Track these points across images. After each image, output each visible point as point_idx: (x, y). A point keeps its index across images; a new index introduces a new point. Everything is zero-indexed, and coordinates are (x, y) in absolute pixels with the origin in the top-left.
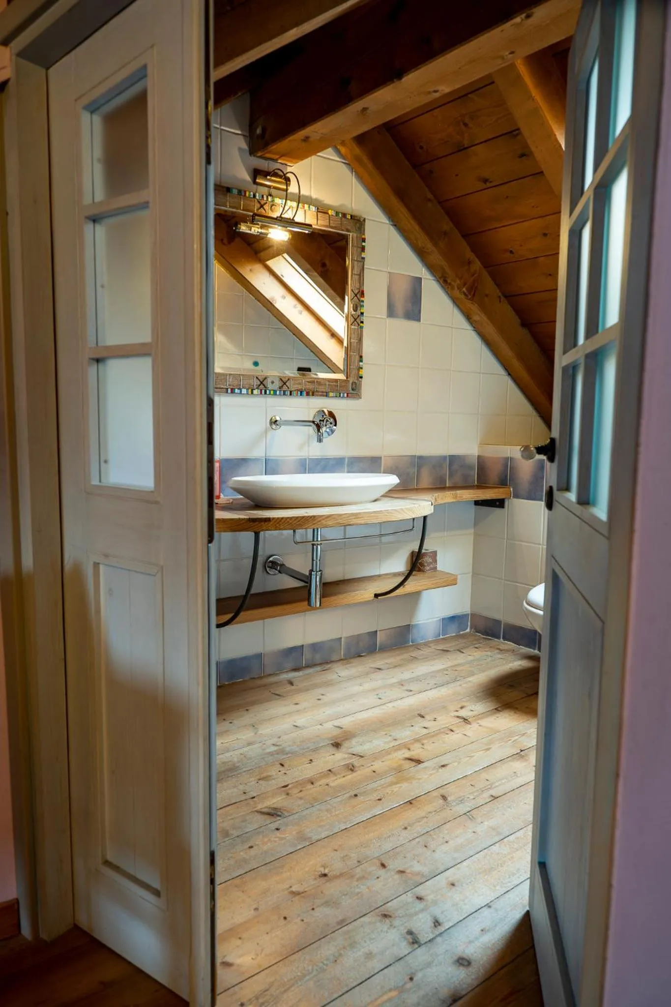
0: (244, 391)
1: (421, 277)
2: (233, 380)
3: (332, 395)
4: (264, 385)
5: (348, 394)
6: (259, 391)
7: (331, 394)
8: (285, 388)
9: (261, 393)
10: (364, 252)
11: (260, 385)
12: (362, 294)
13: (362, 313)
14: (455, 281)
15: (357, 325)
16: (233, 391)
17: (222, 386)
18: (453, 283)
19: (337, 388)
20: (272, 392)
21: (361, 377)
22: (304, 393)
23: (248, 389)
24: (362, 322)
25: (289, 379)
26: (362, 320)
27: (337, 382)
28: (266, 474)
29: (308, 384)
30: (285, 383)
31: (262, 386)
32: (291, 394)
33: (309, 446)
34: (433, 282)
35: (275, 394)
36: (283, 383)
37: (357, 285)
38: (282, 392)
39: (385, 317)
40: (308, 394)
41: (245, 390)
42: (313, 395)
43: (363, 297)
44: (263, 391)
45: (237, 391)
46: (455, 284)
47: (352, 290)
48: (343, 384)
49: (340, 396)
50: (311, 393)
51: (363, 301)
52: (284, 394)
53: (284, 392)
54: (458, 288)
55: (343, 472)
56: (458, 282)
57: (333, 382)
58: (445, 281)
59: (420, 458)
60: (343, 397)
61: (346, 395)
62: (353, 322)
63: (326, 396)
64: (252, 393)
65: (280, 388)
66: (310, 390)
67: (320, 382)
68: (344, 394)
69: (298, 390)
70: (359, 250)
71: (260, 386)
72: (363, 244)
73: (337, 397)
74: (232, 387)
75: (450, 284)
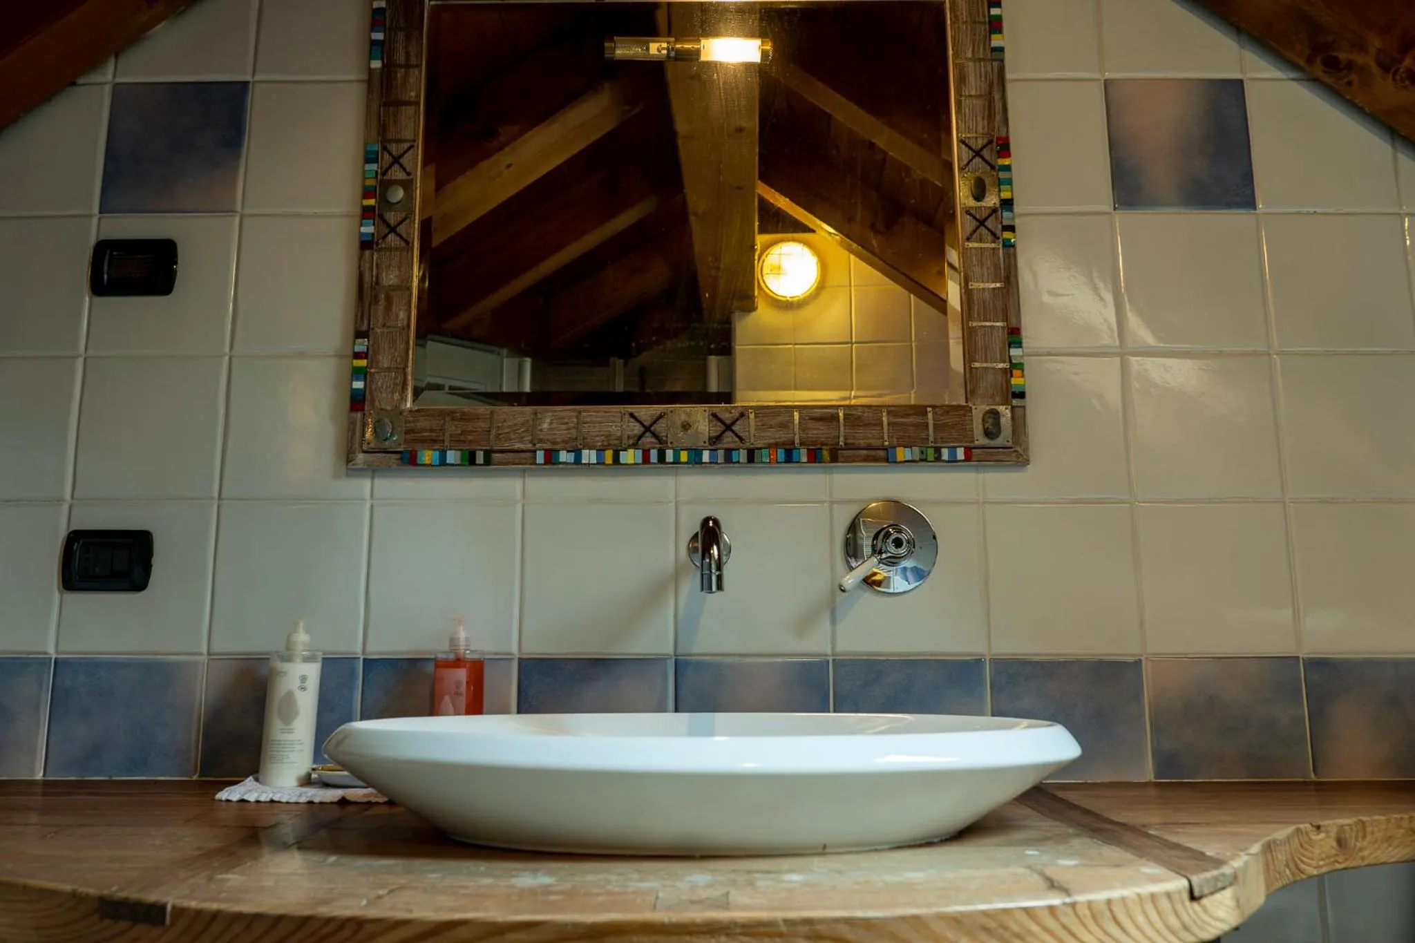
0: (589, 456)
1: (1237, 76)
2: (554, 426)
3: (909, 457)
4: (655, 435)
5: (968, 451)
6: (639, 453)
7: (903, 454)
8: (729, 440)
9: (646, 459)
10: (1000, 32)
11: (640, 437)
12: (1004, 148)
13: (1007, 204)
14: (1361, 46)
15: (990, 238)
16: (551, 458)
17: (517, 446)
18: (1360, 59)
19: (923, 435)
20: (684, 456)
21: (1021, 395)
22: (803, 455)
23: (601, 451)
24: (1012, 228)
25: (742, 415)
26: (1006, 223)
27: (926, 413)
28: (677, 710)
29: (812, 424)
30: (728, 427)
31: (648, 440)
32: (751, 459)
33: (834, 622)
34: (1294, 85)
35: (696, 459)
36: (723, 428)
37: (982, 125)
38: (721, 453)
39: (1108, 207)
40: (814, 457)
41: (593, 453)
42: (834, 459)
43: (1008, 155)
44: (654, 454)
45: (564, 456)
46: (1364, 60)
47: (962, 142)
48: (949, 420)
49: (938, 458)
50: (826, 454)
51: (1008, 168)
52: (728, 459)
53: (728, 452)
54: (1385, 68)
55: (980, 713)
56: (1375, 43)
57: (909, 415)
58: (1332, 65)
59: (1317, 664)
60: (953, 460)
61: (960, 454)
62: (975, 231)
63: (887, 460)
64: (616, 459)
65: (715, 440)
66: (823, 444)
67: (859, 418)
68: (953, 450)
69: (776, 445)
70: (983, 29)
71: (644, 440)
72: (994, 11)
73: (925, 460)
74: (548, 446)
75: (1350, 66)
